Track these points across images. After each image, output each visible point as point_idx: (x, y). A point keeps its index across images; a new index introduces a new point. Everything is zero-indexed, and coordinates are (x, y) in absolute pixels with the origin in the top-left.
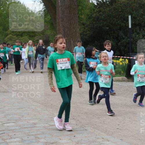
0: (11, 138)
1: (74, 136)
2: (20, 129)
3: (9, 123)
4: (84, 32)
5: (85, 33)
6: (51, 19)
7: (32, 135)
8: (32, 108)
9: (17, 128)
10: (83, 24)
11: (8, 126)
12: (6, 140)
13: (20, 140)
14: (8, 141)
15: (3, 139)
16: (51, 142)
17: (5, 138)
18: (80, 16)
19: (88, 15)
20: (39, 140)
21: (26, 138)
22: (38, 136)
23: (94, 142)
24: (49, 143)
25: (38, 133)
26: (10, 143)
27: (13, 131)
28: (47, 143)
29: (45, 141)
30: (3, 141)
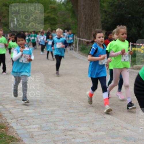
0: (30, 124)
1: (93, 124)
2: (39, 116)
3: (29, 109)
4: (106, 19)
5: (106, 21)
6: (73, 7)
7: (51, 122)
8: (51, 95)
9: (36, 114)
10: (105, 12)
11: (28, 113)
12: (25, 127)
13: (39, 127)
14: (27, 127)
15: (22, 126)
16: (70, 129)
17: (24, 124)
18: (102, 4)
19: (110, 3)
20: (58, 127)
21: (44, 125)
22: (57, 123)
23: (112, 129)
24: (68, 130)
25: (57, 120)
26: (29, 129)
27: (32, 117)
28: (65, 130)
29: (64, 128)
30: (22, 127)
